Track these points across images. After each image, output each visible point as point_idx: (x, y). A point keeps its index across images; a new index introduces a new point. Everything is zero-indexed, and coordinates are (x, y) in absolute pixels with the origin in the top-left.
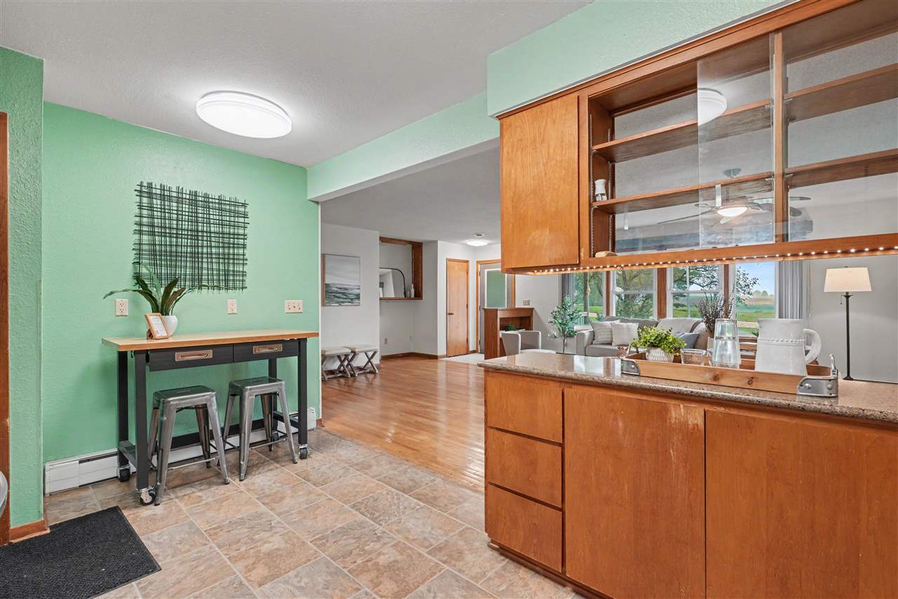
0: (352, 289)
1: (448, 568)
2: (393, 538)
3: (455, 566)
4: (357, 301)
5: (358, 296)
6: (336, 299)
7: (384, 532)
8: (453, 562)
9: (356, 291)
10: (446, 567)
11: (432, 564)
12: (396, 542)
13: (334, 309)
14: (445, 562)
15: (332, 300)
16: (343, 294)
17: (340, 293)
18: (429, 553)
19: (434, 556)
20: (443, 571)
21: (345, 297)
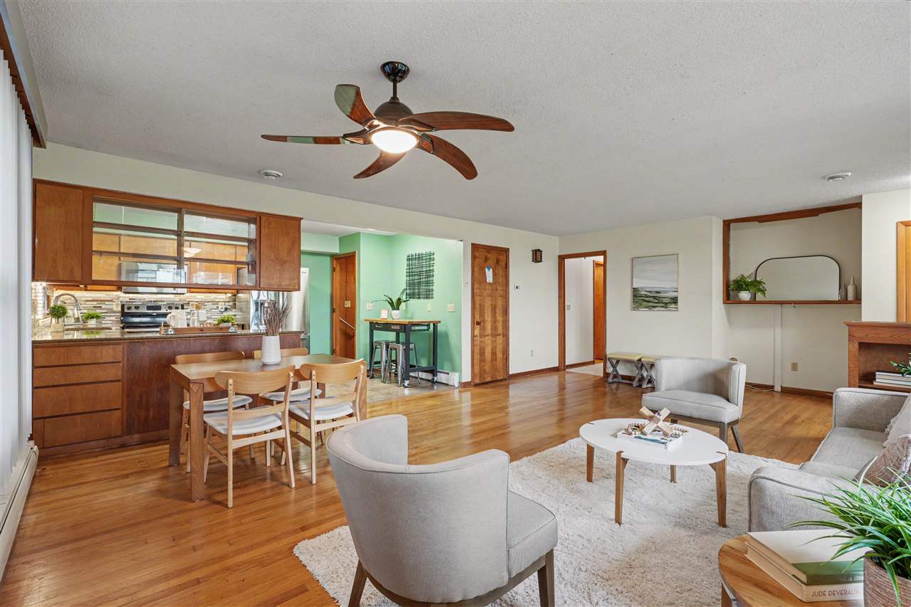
0: (665, 292)
4: (673, 306)
5: (675, 301)
6: (645, 303)
9: (673, 294)
13: (644, 314)
15: (641, 305)
16: (654, 297)
17: (650, 297)
21: (657, 301)
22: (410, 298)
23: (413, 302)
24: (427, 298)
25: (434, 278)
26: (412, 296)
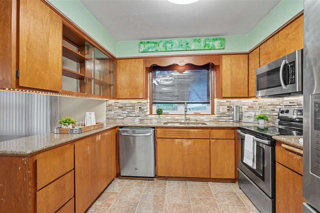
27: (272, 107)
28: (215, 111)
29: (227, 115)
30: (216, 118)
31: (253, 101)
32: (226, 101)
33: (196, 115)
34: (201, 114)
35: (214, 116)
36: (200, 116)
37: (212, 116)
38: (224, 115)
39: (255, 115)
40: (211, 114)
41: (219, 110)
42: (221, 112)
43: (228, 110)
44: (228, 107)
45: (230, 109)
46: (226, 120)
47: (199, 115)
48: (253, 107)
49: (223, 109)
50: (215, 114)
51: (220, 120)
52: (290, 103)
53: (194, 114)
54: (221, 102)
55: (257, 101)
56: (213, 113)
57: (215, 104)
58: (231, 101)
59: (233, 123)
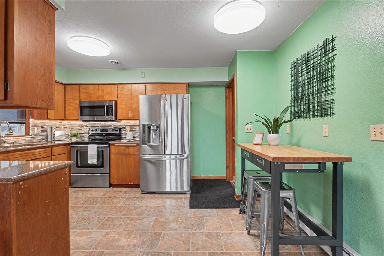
1: (90, 250)
2: (127, 249)
3: (87, 253)
7: (135, 250)
8: (88, 254)
10: (91, 250)
11: (99, 248)
12: (125, 248)
14: (92, 252)
18: (104, 252)
19: (99, 252)
20: (92, 248)
22: (295, 117)
23: (299, 123)
24: (321, 116)
25: (335, 82)
26: (297, 115)
27: (79, 127)
28: (30, 132)
29: (40, 135)
30: (31, 139)
31: (60, 123)
32: (40, 122)
33: (8, 137)
34: (14, 135)
35: (29, 137)
36: (15, 138)
37: (27, 137)
38: (38, 136)
39: (66, 134)
40: (25, 135)
41: (34, 130)
42: (35, 132)
43: (41, 130)
44: (41, 128)
45: (43, 129)
46: (40, 140)
47: (12, 137)
48: (59, 128)
49: (37, 130)
50: (30, 135)
51: (35, 141)
52: (95, 125)
53: (5, 136)
54: (36, 122)
55: (62, 123)
56: (27, 134)
57: (30, 125)
58: (43, 122)
59: (47, 142)
